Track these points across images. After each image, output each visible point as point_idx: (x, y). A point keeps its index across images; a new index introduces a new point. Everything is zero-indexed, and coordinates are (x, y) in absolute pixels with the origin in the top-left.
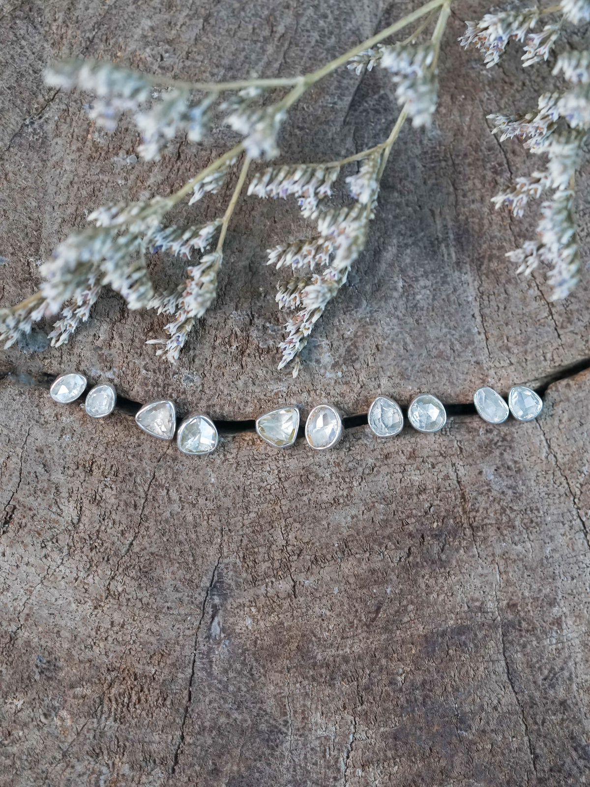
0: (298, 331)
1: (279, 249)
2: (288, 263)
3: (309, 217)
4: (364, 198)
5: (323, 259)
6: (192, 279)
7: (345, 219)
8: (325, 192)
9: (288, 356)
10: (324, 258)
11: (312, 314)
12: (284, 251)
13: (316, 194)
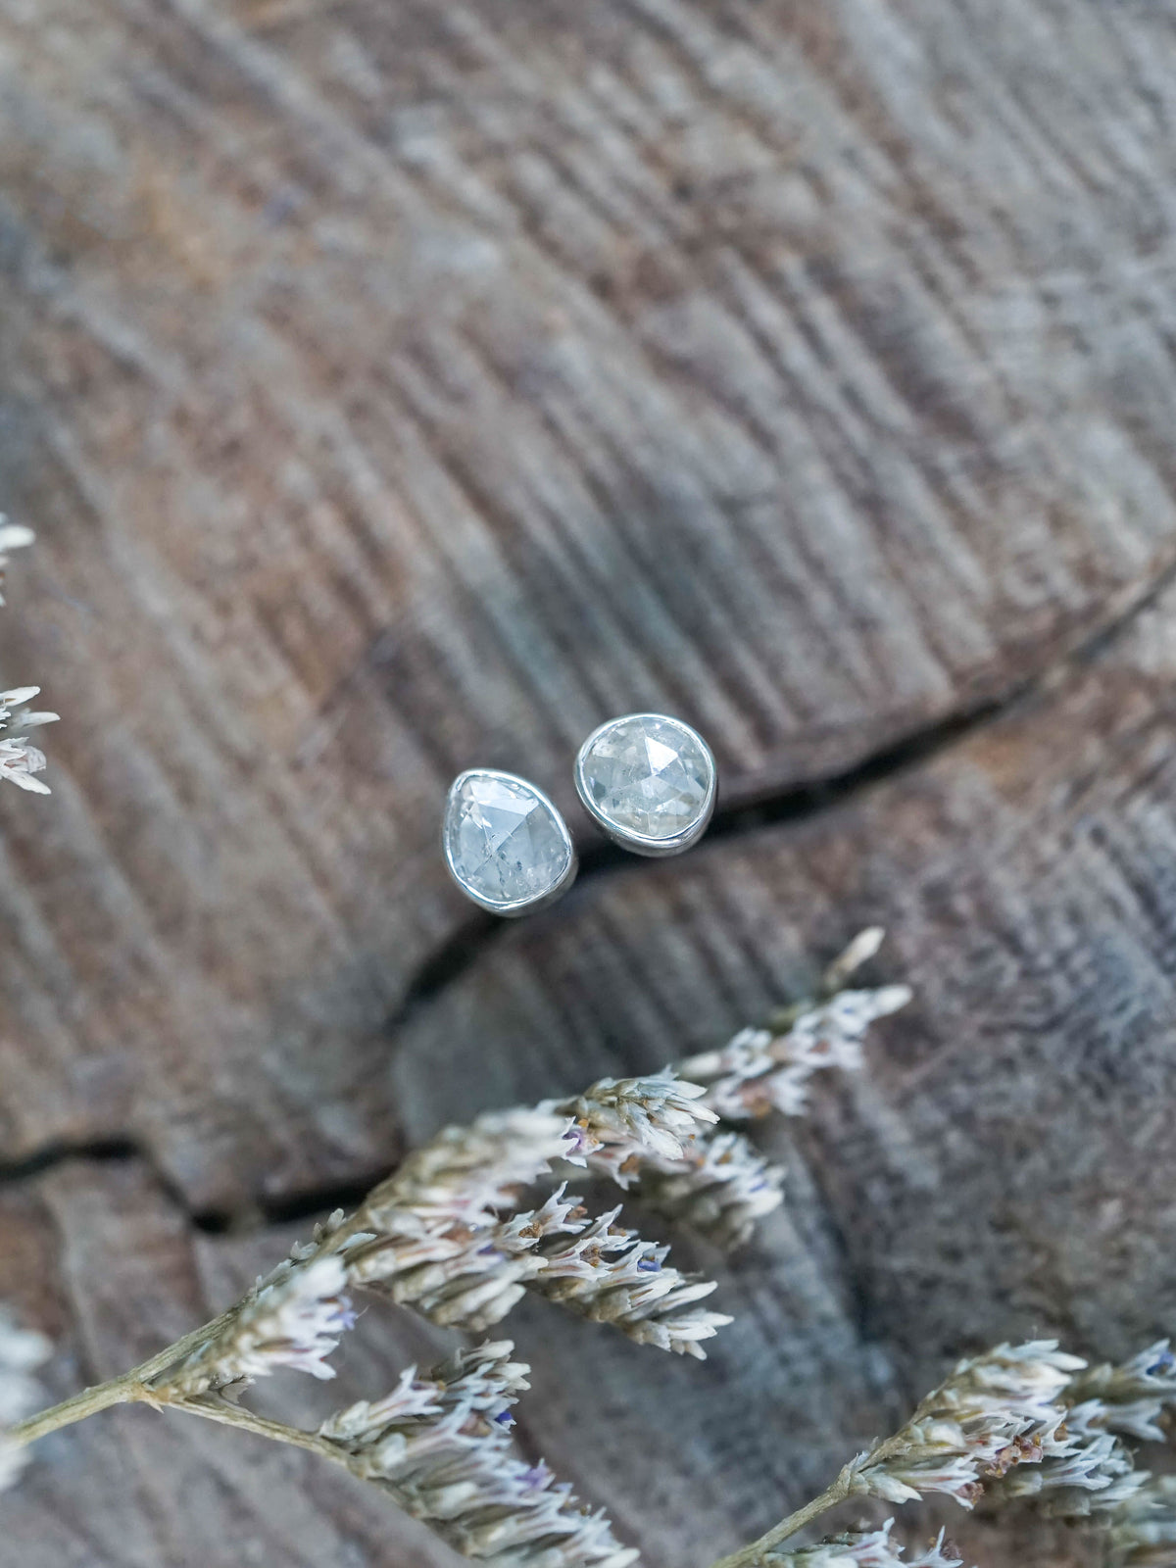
0: (779, 1066)
1: (665, 1336)
2: (671, 1277)
3: (514, 1357)
4: (326, 1275)
5: (566, 1208)
6: (982, 1465)
7: (426, 1265)
8: (416, 1388)
9: (854, 1012)
10: (560, 1212)
11: (706, 1081)
12: (657, 1317)
13: (448, 1405)
